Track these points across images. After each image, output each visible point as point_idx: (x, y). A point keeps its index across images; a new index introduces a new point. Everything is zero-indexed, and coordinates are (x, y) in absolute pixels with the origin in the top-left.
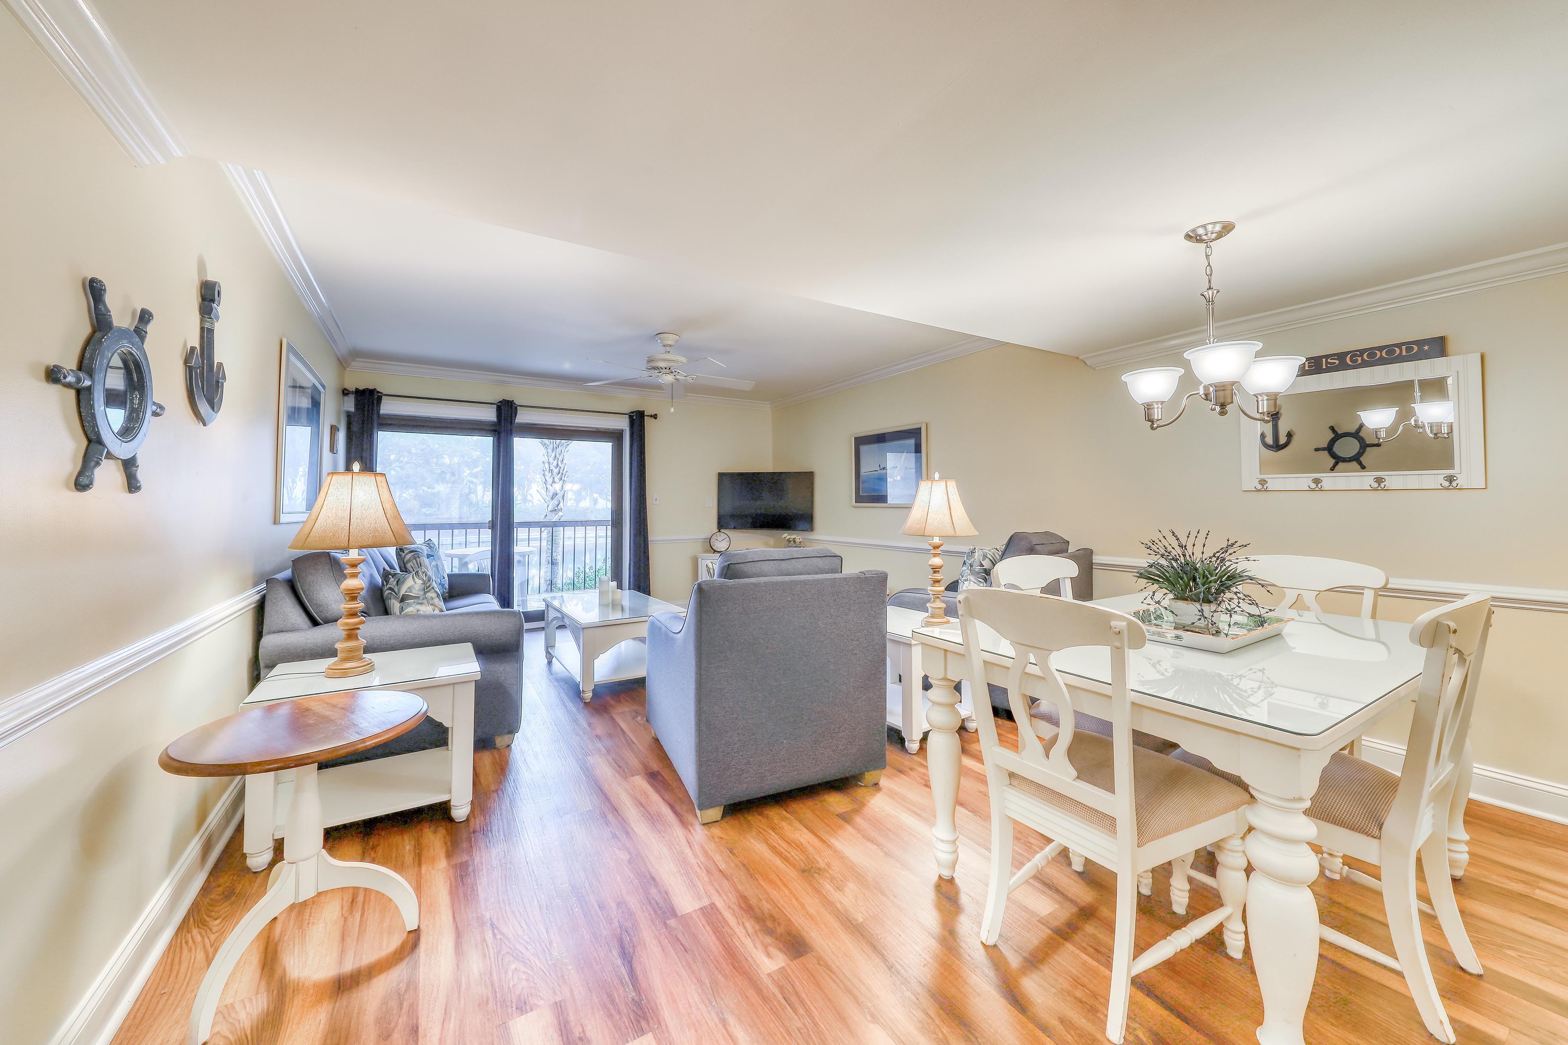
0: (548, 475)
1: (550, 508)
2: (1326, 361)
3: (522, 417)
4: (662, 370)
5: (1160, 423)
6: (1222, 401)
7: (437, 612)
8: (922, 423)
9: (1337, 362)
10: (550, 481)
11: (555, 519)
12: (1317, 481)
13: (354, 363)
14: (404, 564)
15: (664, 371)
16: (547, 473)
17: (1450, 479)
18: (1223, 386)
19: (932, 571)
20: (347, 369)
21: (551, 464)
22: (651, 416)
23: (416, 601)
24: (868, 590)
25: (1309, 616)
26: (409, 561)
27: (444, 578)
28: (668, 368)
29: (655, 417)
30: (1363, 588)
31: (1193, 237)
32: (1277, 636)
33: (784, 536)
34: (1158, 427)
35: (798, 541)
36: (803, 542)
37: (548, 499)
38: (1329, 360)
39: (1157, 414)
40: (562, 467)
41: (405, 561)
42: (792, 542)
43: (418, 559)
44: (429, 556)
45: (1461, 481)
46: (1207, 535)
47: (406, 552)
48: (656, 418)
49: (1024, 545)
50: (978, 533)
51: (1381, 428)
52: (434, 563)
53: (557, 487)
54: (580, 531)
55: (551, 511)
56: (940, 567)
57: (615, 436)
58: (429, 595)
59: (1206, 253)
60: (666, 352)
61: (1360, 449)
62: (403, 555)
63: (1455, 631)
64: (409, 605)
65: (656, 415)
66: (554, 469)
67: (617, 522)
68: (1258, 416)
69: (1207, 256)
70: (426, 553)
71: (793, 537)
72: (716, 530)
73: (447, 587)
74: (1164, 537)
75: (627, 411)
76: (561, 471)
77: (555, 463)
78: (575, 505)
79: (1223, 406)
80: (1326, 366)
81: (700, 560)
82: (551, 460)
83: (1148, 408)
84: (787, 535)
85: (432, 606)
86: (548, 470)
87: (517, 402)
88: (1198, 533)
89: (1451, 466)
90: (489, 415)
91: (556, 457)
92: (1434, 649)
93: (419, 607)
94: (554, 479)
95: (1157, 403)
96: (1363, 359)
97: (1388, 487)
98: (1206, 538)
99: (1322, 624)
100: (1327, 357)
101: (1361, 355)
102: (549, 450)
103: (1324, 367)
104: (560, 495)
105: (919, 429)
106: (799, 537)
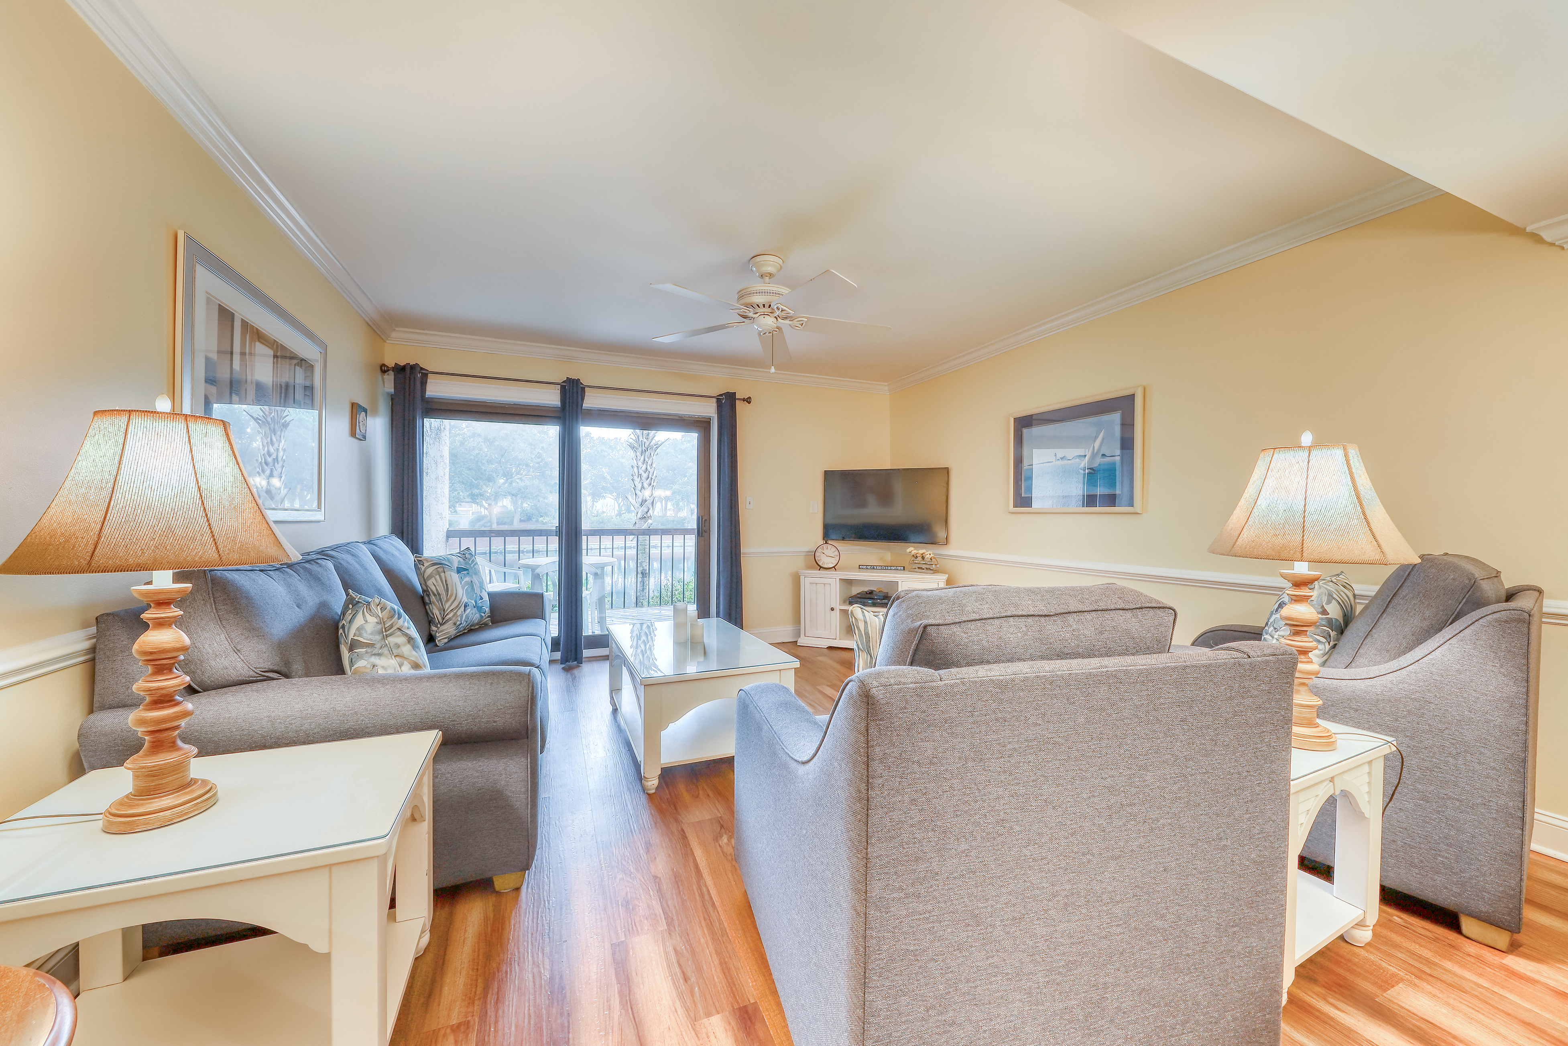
0: (637, 480)
1: (639, 515)
3: (591, 401)
4: (759, 310)
7: (406, 670)
8: (1136, 387)
10: (639, 486)
11: (645, 526)
13: (394, 334)
14: (425, 580)
15: (762, 310)
16: (636, 478)
20: (388, 342)
21: (640, 468)
22: (744, 400)
23: (369, 650)
24: (1256, 693)
26: (430, 577)
27: (482, 598)
28: (767, 306)
29: (748, 400)
33: (908, 550)
35: (928, 556)
36: (934, 558)
37: (637, 505)
40: (651, 471)
41: (426, 577)
42: (920, 559)
43: (442, 574)
44: (459, 570)
47: (426, 564)
48: (749, 403)
52: (467, 579)
53: (647, 493)
54: (667, 540)
55: (640, 518)
57: (701, 425)
58: (392, 640)
62: (423, 568)
64: (360, 657)
65: (750, 398)
66: (643, 474)
67: (702, 531)
70: (456, 565)
71: (921, 551)
72: (822, 542)
73: (487, 610)
75: (715, 393)
76: (650, 476)
77: (644, 467)
78: (674, 515)
81: (802, 578)
82: (640, 464)
84: (912, 549)
85: (398, 659)
86: (637, 475)
87: (585, 382)
90: (552, 398)
91: (644, 460)
93: (375, 660)
94: (643, 485)
102: (638, 453)
104: (649, 502)
105: (1132, 397)
106: (929, 552)
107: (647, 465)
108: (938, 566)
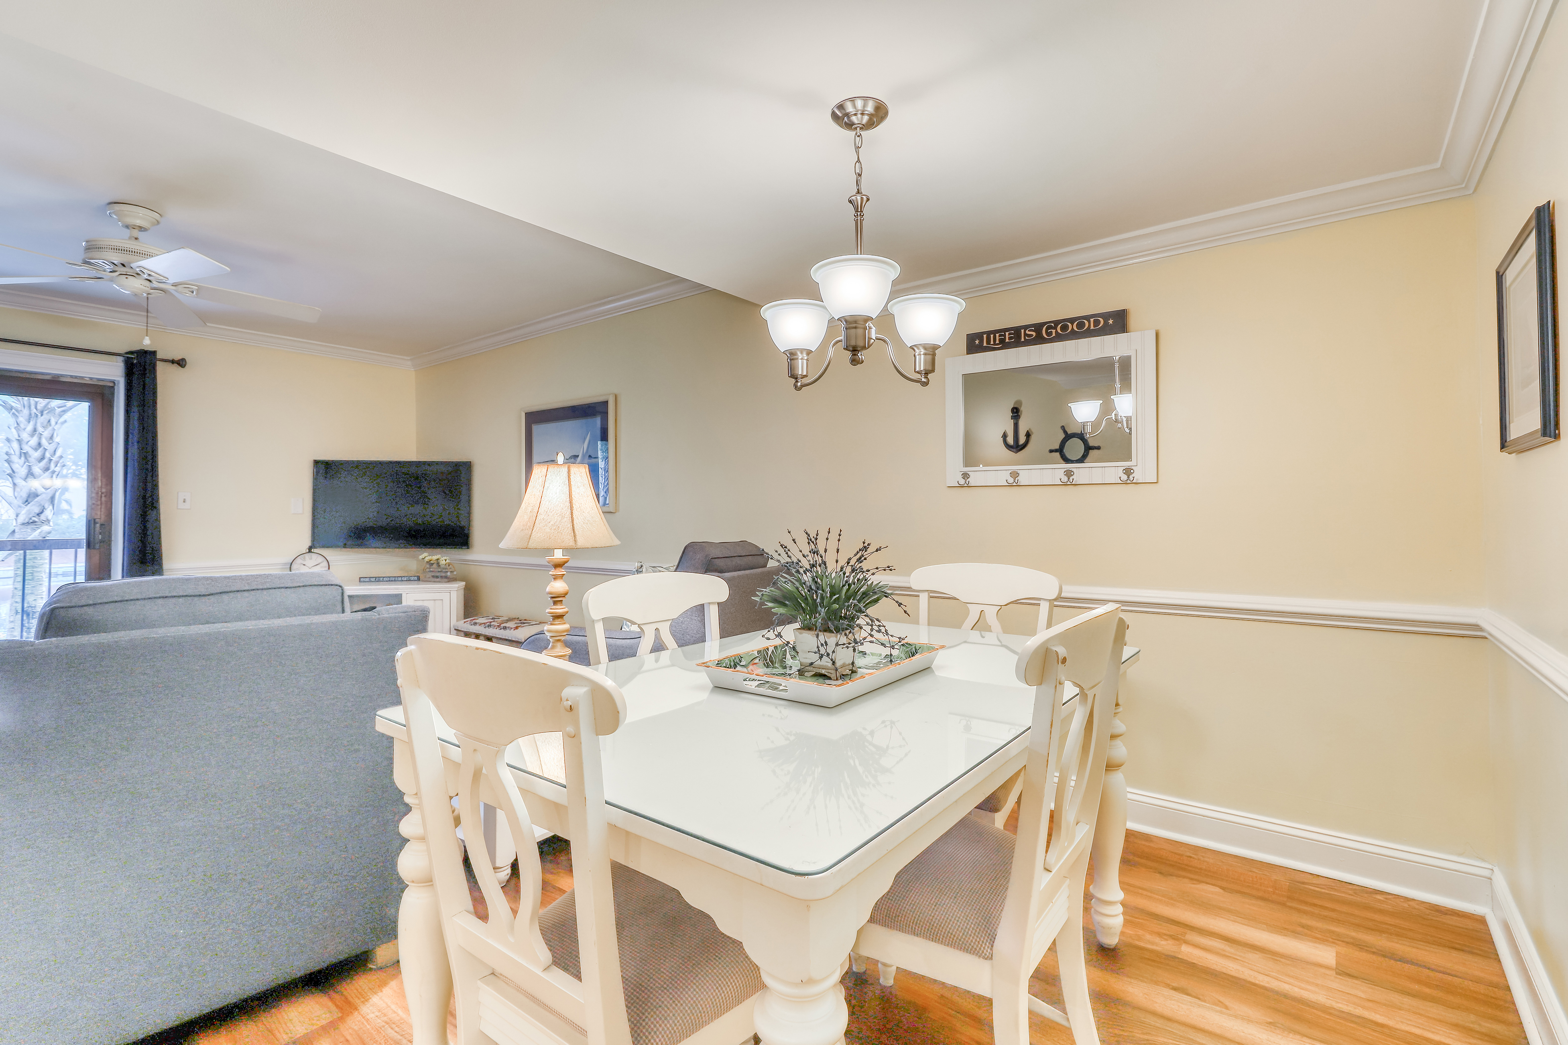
0: (17, 461)
1: (22, 518)
2: (1025, 332)
5: (806, 381)
6: (853, 343)
8: (610, 394)
9: (1034, 334)
10: (22, 472)
11: (34, 535)
12: (1015, 475)
16: (15, 458)
17: (1128, 472)
18: (856, 322)
19: (551, 601)
21: (24, 443)
22: (170, 362)
25: (991, 638)
29: (181, 363)
30: (1040, 599)
31: (841, 117)
32: (926, 670)
33: (421, 557)
34: (803, 386)
35: (442, 562)
37: (18, 504)
38: (1027, 332)
39: (801, 368)
40: (50, 448)
42: (435, 566)
45: (1137, 476)
46: (840, 535)
48: (180, 366)
49: (699, 559)
50: (617, 542)
51: (1088, 422)
53: (39, 483)
55: (23, 524)
56: (565, 595)
57: (95, 392)
59: (855, 144)
60: (130, 238)
61: (1084, 452)
63: (1064, 660)
65: (183, 360)
66: (32, 452)
68: (917, 376)
69: (857, 148)
71: (435, 558)
72: (306, 549)
74: (794, 540)
75: (123, 348)
76: (48, 455)
77: (34, 441)
79: (855, 350)
80: (1025, 338)
82: (25, 436)
83: (792, 355)
84: (425, 555)
86: (18, 453)
88: (829, 532)
89: (1129, 458)
91: (35, 431)
92: (1043, 686)
94: (31, 469)
95: (802, 351)
96: (1056, 332)
97: (1076, 481)
98: (839, 540)
99: (1002, 646)
100: (1026, 327)
101: (1055, 328)
102: (21, 419)
103: (1023, 340)
104: (43, 498)
105: (606, 403)
106: (445, 558)
107: (40, 438)
108: (455, 573)
